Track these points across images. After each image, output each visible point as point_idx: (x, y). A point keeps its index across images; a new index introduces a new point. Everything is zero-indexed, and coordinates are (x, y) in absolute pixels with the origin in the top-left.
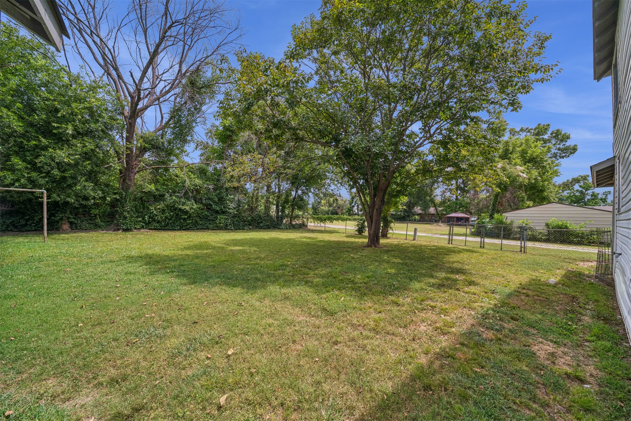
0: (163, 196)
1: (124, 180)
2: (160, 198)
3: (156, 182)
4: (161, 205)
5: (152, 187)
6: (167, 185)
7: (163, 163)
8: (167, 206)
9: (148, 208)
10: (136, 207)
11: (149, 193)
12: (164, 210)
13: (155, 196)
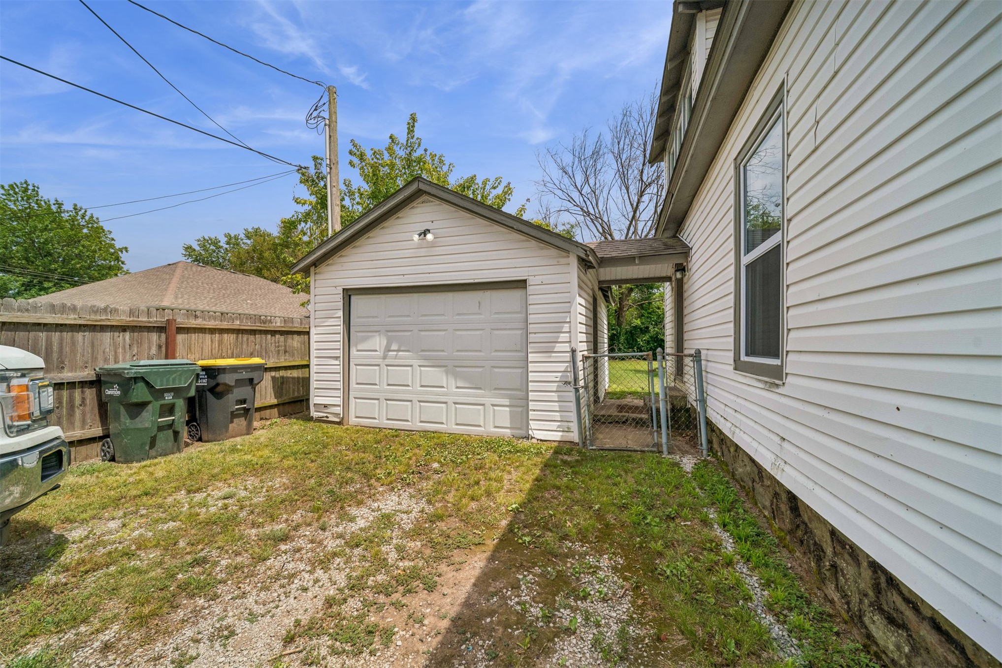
0: (647, 328)
1: (618, 318)
2: (646, 330)
3: (641, 316)
4: (646, 337)
5: (638, 322)
6: (651, 318)
7: (646, 299)
8: (651, 337)
9: (636, 340)
10: (627, 340)
11: (635, 327)
12: (648, 341)
13: (641, 329)
